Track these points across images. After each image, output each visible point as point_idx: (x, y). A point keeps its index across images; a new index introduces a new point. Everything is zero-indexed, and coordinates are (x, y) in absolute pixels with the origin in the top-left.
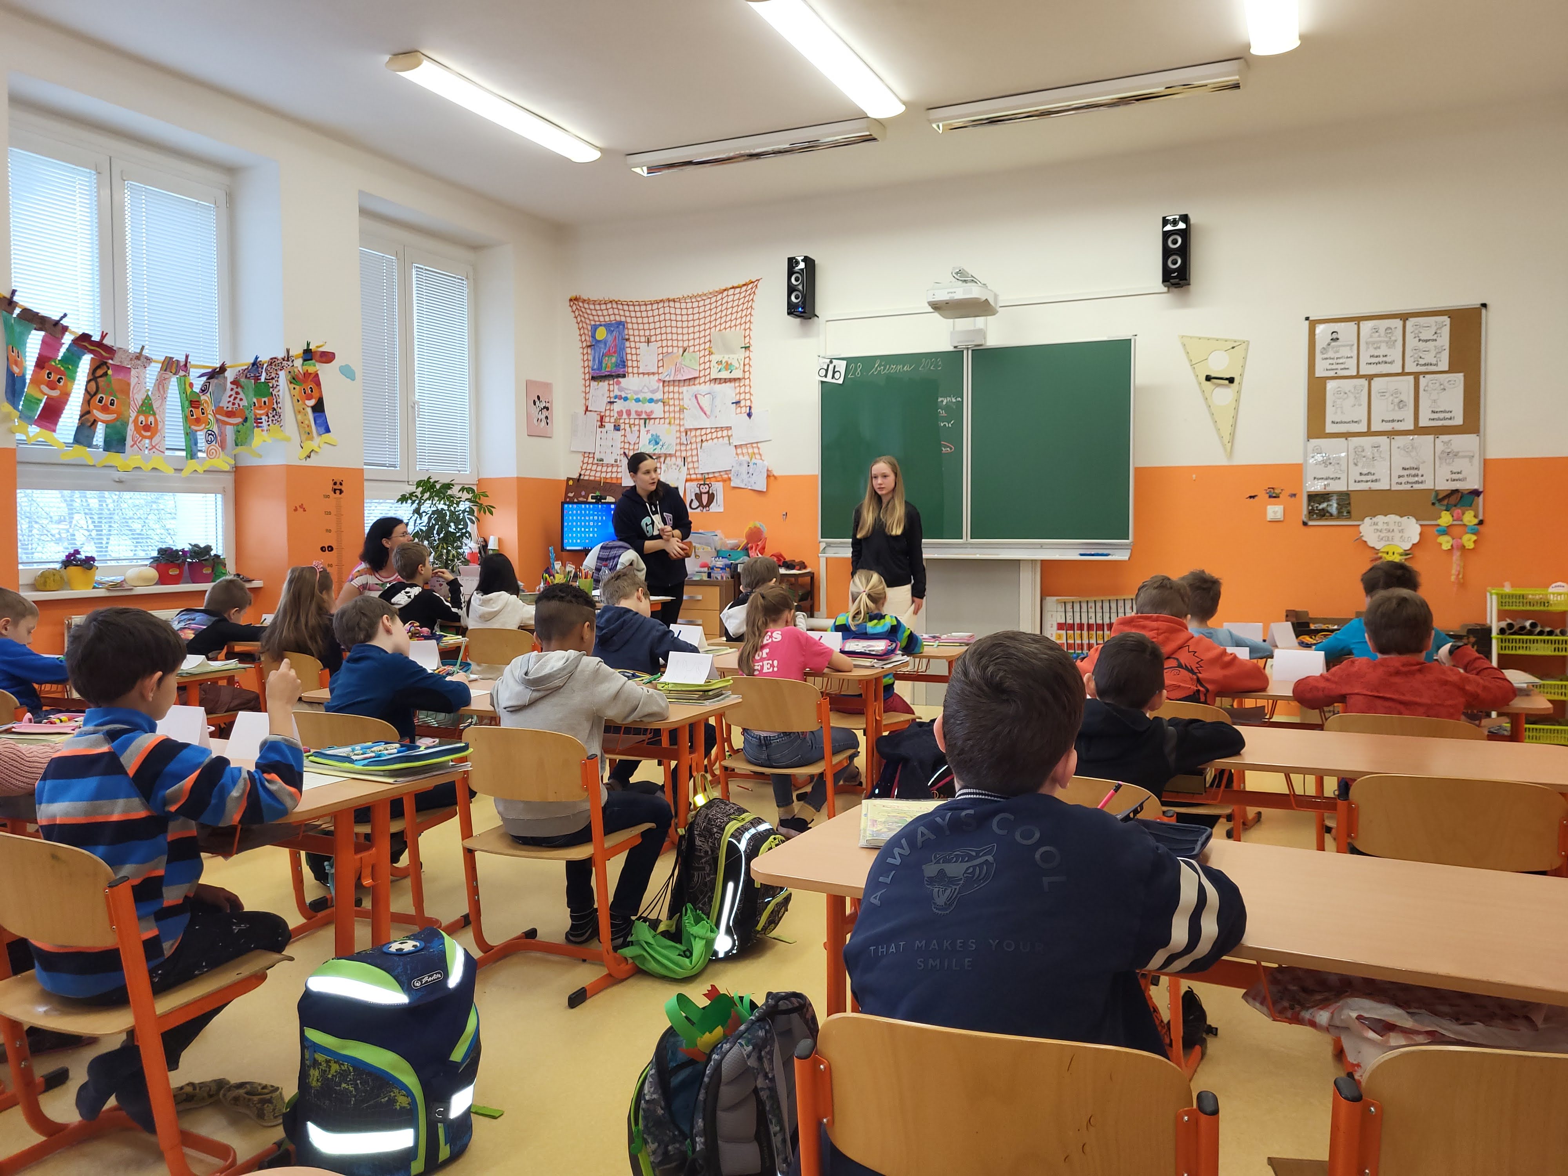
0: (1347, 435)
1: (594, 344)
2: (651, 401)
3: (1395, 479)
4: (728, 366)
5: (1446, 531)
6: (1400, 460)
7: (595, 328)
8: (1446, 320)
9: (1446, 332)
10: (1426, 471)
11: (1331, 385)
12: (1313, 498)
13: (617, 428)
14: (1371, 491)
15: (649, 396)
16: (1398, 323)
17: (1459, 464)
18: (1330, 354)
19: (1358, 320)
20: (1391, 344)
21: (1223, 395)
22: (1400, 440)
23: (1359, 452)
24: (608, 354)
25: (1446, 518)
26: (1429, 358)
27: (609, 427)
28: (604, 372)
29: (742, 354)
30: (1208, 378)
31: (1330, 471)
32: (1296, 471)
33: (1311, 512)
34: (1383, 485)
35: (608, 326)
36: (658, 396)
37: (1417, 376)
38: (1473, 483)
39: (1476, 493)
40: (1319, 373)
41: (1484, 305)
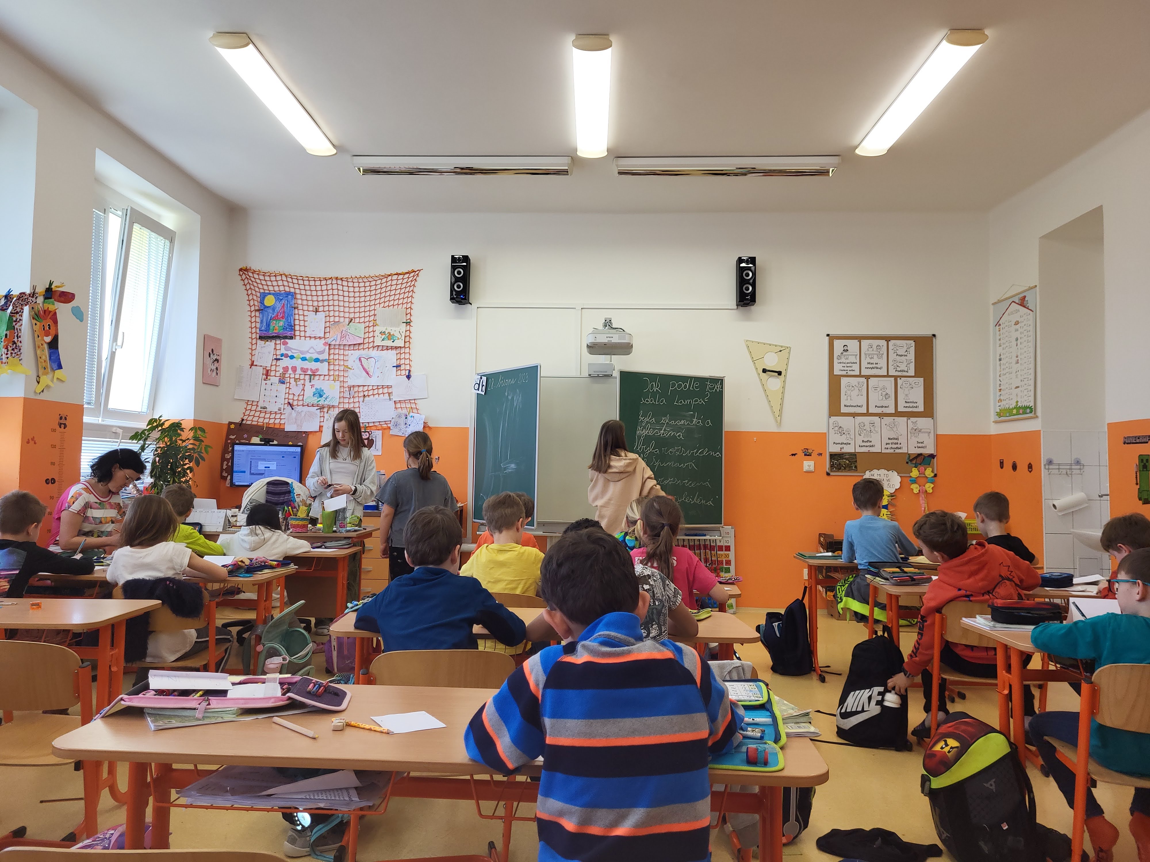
0: (854, 415)
1: (262, 309)
2: (317, 360)
3: (884, 446)
4: (390, 337)
5: (915, 481)
6: (887, 433)
7: (264, 296)
8: (912, 343)
9: (912, 350)
10: (902, 440)
11: (844, 381)
12: (833, 456)
13: (282, 382)
14: (869, 453)
15: (315, 356)
16: (883, 343)
17: (922, 437)
18: (843, 360)
19: (860, 338)
20: (880, 356)
21: (774, 383)
22: (887, 420)
23: (862, 425)
24: (276, 318)
25: (915, 473)
26: (903, 367)
27: (275, 380)
28: (271, 333)
29: (403, 328)
30: (764, 371)
31: (843, 439)
32: (822, 437)
33: (832, 466)
34: (877, 449)
35: (277, 295)
36: (325, 356)
37: (896, 378)
38: (930, 450)
39: (932, 456)
40: (836, 372)
41: (934, 335)
